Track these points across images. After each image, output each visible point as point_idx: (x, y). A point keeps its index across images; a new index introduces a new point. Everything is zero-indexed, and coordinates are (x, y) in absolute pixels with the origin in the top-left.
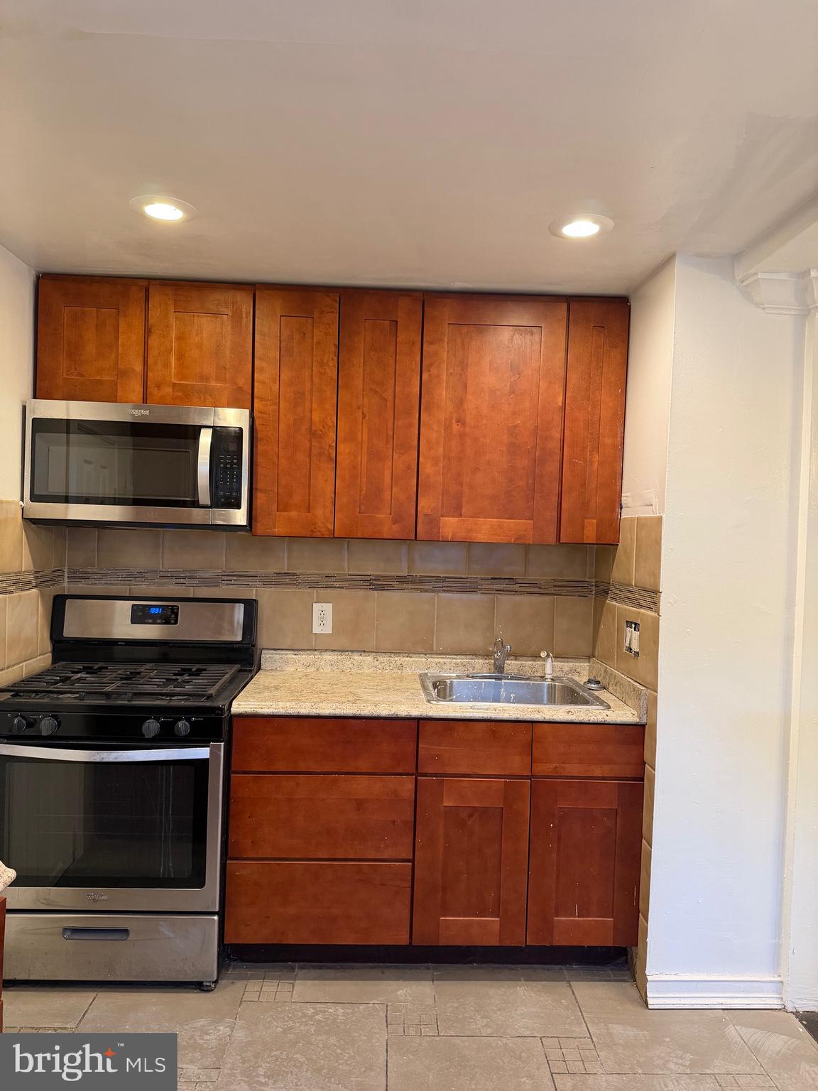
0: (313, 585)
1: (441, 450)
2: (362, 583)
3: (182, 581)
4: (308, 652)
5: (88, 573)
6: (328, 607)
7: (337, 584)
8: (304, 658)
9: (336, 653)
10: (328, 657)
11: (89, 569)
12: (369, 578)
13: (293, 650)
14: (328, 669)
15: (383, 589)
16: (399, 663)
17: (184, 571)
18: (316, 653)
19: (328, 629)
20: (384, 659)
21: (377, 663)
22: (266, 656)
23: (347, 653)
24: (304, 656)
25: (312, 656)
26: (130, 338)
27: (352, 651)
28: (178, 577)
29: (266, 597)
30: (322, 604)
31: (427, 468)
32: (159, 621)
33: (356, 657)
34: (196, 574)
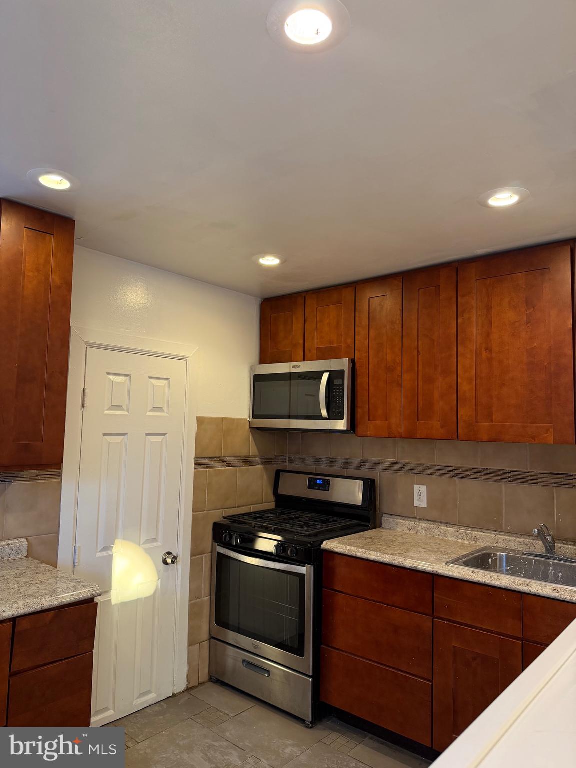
0: (414, 472)
1: (473, 373)
2: (447, 472)
3: (340, 465)
4: (412, 520)
5: (296, 458)
6: (424, 489)
7: (430, 472)
8: (408, 523)
9: (430, 522)
10: (424, 525)
11: (298, 456)
12: (452, 469)
13: (402, 517)
14: (424, 534)
15: (462, 478)
16: (474, 536)
17: (342, 459)
18: (416, 520)
19: (424, 505)
20: (463, 531)
21: (458, 534)
22: (386, 520)
23: (437, 524)
24: (408, 522)
25: (412, 523)
26: (298, 327)
27: (441, 523)
28: (339, 463)
29: (383, 478)
30: (420, 486)
31: (465, 387)
32: (321, 488)
33: (443, 528)
34: (347, 461)
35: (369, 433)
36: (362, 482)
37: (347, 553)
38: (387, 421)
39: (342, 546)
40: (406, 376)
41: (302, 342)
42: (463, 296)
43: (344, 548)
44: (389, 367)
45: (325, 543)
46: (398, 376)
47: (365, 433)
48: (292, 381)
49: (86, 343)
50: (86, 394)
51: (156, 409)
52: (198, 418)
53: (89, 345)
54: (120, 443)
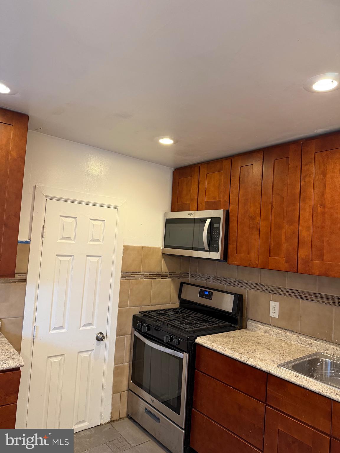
0: (271, 292)
1: (311, 223)
2: (293, 294)
3: (222, 282)
4: (267, 325)
5: (195, 275)
6: (277, 304)
7: (282, 293)
8: (265, 328)
9: (280, 329)
10: (275, 330)
11: (196, 273)
12: (297, 292)
13: (261, 323)
14: (274, 337)
15: (304, 299)
16: (310, 342)
17: (223, 278)
18: (271, 326)
19: (277, 316)
20: (302, 338)
21: (298, 340)
22: (249, 323)
23: (285, 330)
24: (264, 327)
25: (268, 328)
26: (194, 187)
27: (288, 330)
28: (221, 280)
29: (249, 294)
30: (274, 302)
31: (304, 233)
32: (207, 297)
33: (289, 334)
34: (227, 280)
35: (236, 262)
36: (233, 296)
37: (210, 347)
38: (249, 255)
39: (208, 342)
40: (262, 223)
41: (196, 197)
42: (306, 165)
43: (210, 344)
44: (251, 216)
45: (198, 338)
46: (257, 223)
47: (233, 263)
48: (195, 224)
49: (46, 196)
50: (45, 229)
51: (94, 240)
52: (124, 247)
53: (48, 198)
54: (68, 261)
